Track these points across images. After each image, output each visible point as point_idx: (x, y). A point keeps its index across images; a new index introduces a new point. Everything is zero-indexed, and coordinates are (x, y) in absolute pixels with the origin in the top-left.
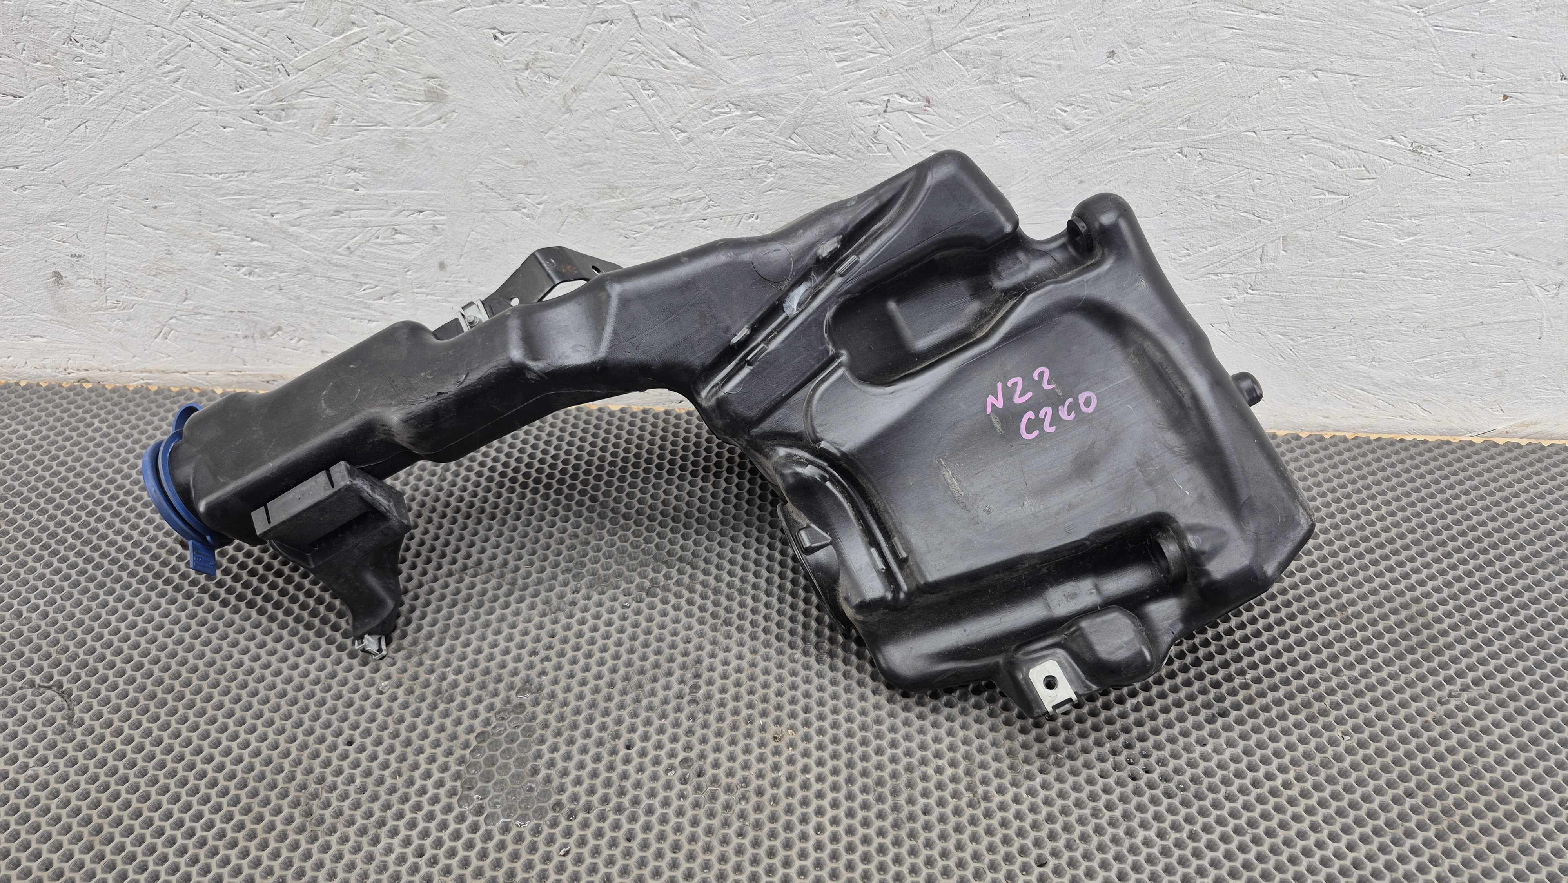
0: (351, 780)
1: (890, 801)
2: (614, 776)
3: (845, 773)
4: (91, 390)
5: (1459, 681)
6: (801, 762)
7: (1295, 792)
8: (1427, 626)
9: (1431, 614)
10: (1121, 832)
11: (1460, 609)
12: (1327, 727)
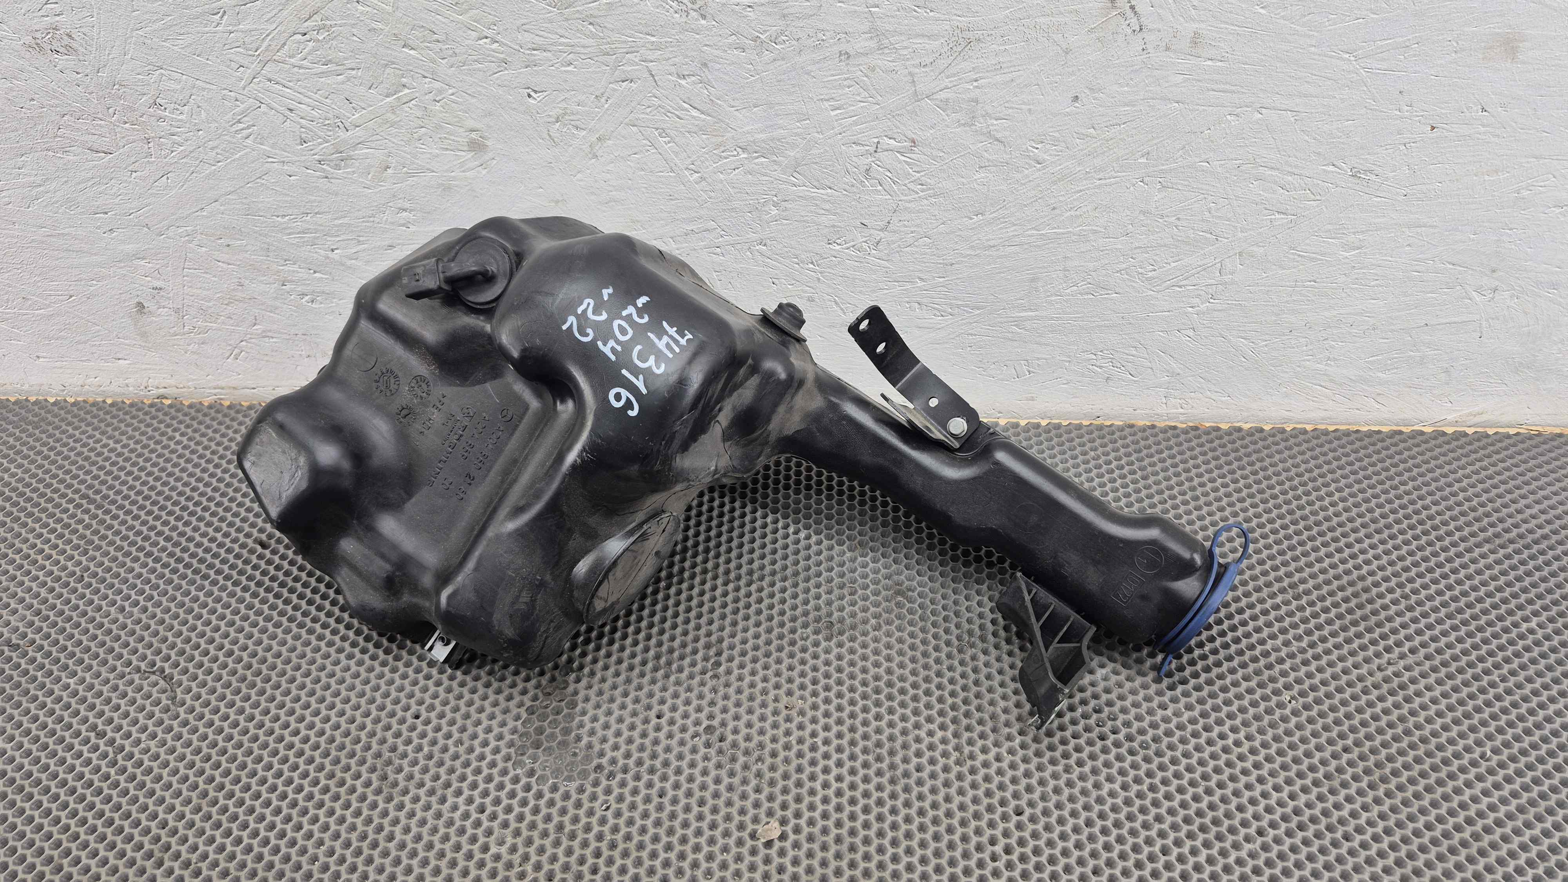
0: (419, 749)
1: (887, 761)
2: (647, 742)
3: (848, 737)
4: (171, 406)
5: (1397, 650)
6: (810, 728)
7: (1245, 749)
8: (1370, 601)
9: (1375, 591)
10: (1089, 785)
11: (1401, 585)
12: (1276, 692)
